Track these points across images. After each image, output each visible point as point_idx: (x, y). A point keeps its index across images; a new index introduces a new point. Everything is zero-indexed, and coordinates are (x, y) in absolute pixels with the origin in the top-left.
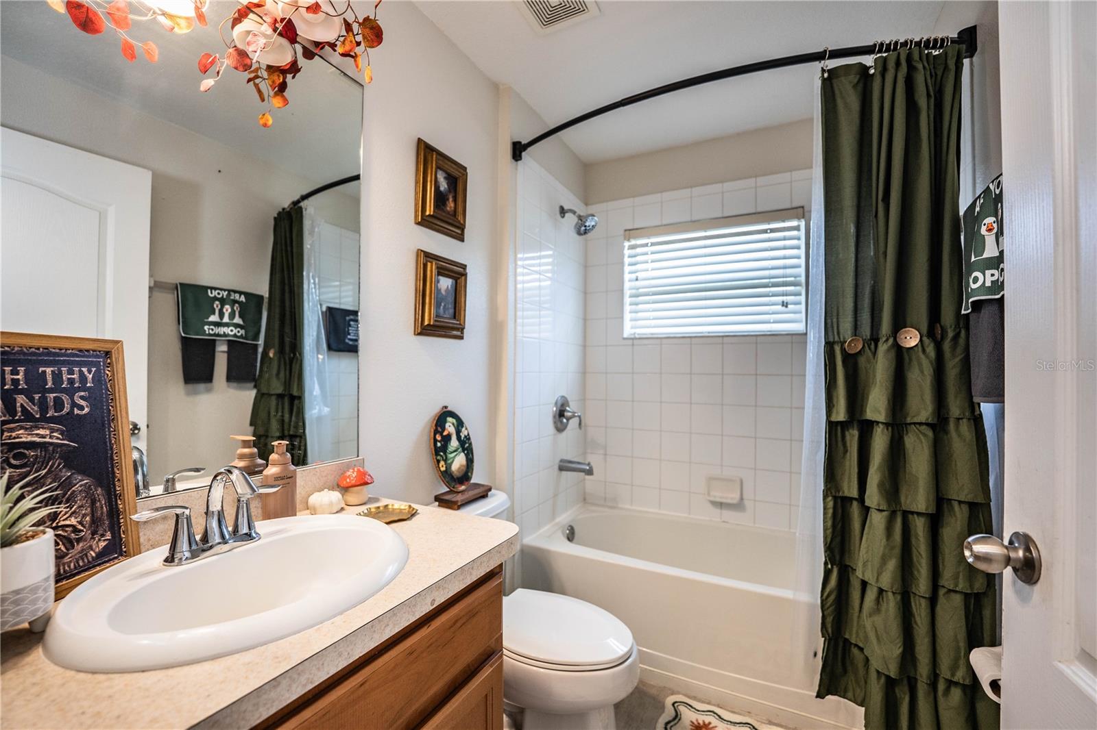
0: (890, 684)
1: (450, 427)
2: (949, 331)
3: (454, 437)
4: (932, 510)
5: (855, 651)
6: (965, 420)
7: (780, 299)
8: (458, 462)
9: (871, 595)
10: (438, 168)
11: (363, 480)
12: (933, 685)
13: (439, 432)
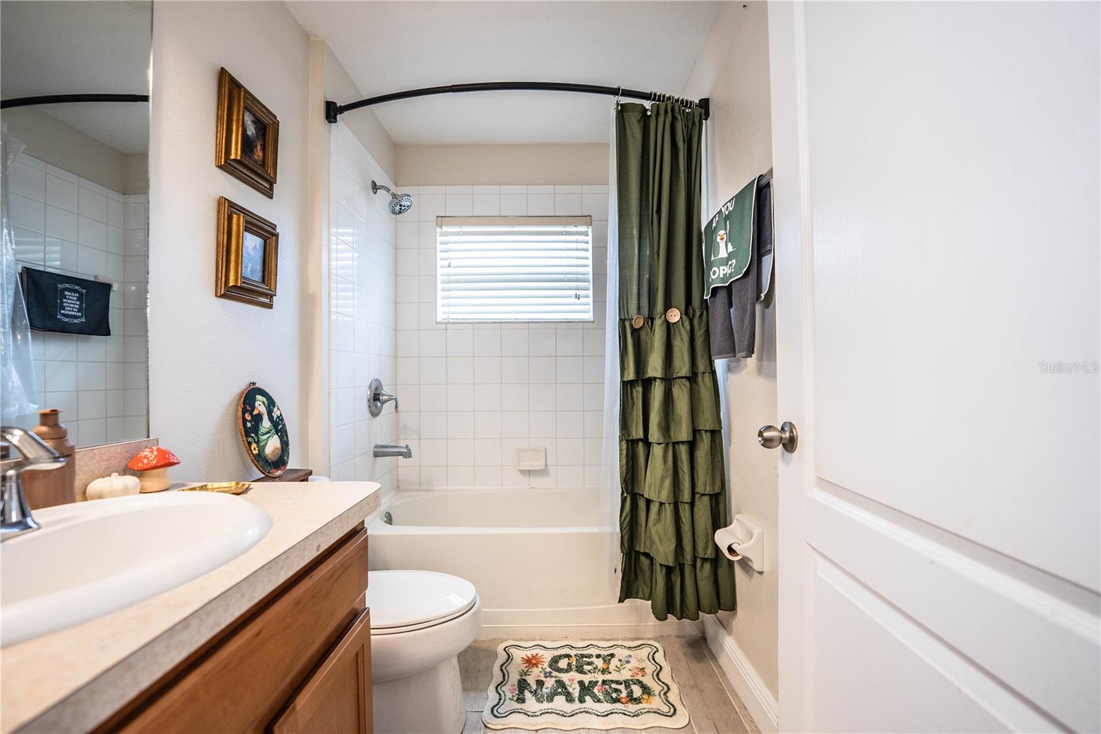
0: (669, 570)
1: (260, 406)
2: (697, 311)
3: (265, 417)
4: (690, 439)
5: (643, 559)
6: (707, 374)
7: (573, 293)
8: (272, 445)
9: (654, 509)
10: (246, 108)
11: (166, 462)
12: (694, 566)
13: (247, 411)
